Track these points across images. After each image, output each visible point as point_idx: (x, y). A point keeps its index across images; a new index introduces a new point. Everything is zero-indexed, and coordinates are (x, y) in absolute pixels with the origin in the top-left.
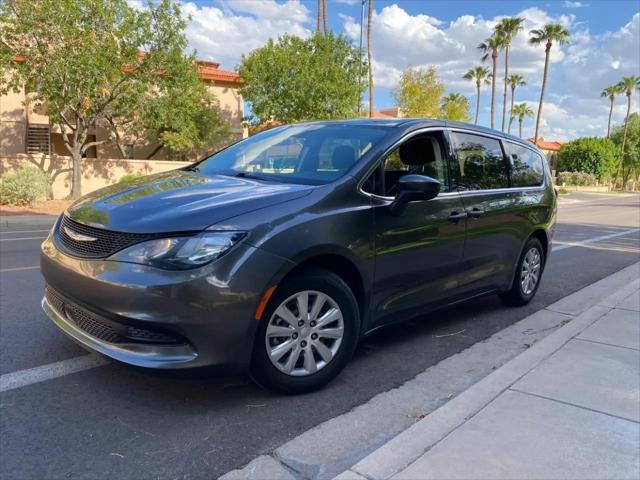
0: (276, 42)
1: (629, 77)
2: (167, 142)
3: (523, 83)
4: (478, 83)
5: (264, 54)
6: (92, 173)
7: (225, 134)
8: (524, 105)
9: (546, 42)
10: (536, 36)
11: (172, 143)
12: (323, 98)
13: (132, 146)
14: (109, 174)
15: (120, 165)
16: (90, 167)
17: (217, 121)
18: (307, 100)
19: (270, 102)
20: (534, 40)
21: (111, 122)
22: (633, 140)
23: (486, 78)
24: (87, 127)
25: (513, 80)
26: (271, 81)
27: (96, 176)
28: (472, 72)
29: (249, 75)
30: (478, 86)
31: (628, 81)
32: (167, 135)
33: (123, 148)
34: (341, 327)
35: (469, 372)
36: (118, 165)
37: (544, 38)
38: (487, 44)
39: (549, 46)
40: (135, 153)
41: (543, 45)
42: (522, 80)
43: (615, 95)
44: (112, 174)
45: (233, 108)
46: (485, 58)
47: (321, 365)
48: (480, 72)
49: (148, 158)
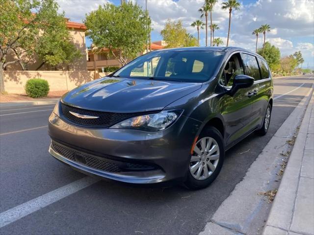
0: (103, 7)
1: (265, 25)
2: (48, 60)
3: (218, 28)
4: (198, 28)
5: (98, 13)
6: (8, 78)
7: (78, 56)
8: (219, 38)
9: (229, 8)
10: (225, 5)
11: (51, 61)
12: (131, 36)
13: (27, 63)
14: (18, 79)
15: (24, 74)
16: (7, 76)
17: (73, 49)
18: (123, 37)
19: (103, 38)
20: (224, 7)
21: (15, 50)
22: (267, 54)
23: (201, 26)
24: (5, 54)
25: (213, 27)
26: (102, 28)
27: (10, 80)
28: (195, 23)
29: (91, 24)
30: (198, 30)
31: (264, 27)
32: (48, 57)
33: (22, 65)
34: (218, 154)
35: (267, 169)
36: (23, 74)
37: (228, 6)
38: (203, 9)
39: (231, 10)
40: (29, 67)
41: (228, 10)
42: (217, 27)
43: (259, 33)
44: (19, 79)
45: (81, 42)
46: (202, 16)
47: (210, 173)
48: (199, 23)
49: (37, 70)
